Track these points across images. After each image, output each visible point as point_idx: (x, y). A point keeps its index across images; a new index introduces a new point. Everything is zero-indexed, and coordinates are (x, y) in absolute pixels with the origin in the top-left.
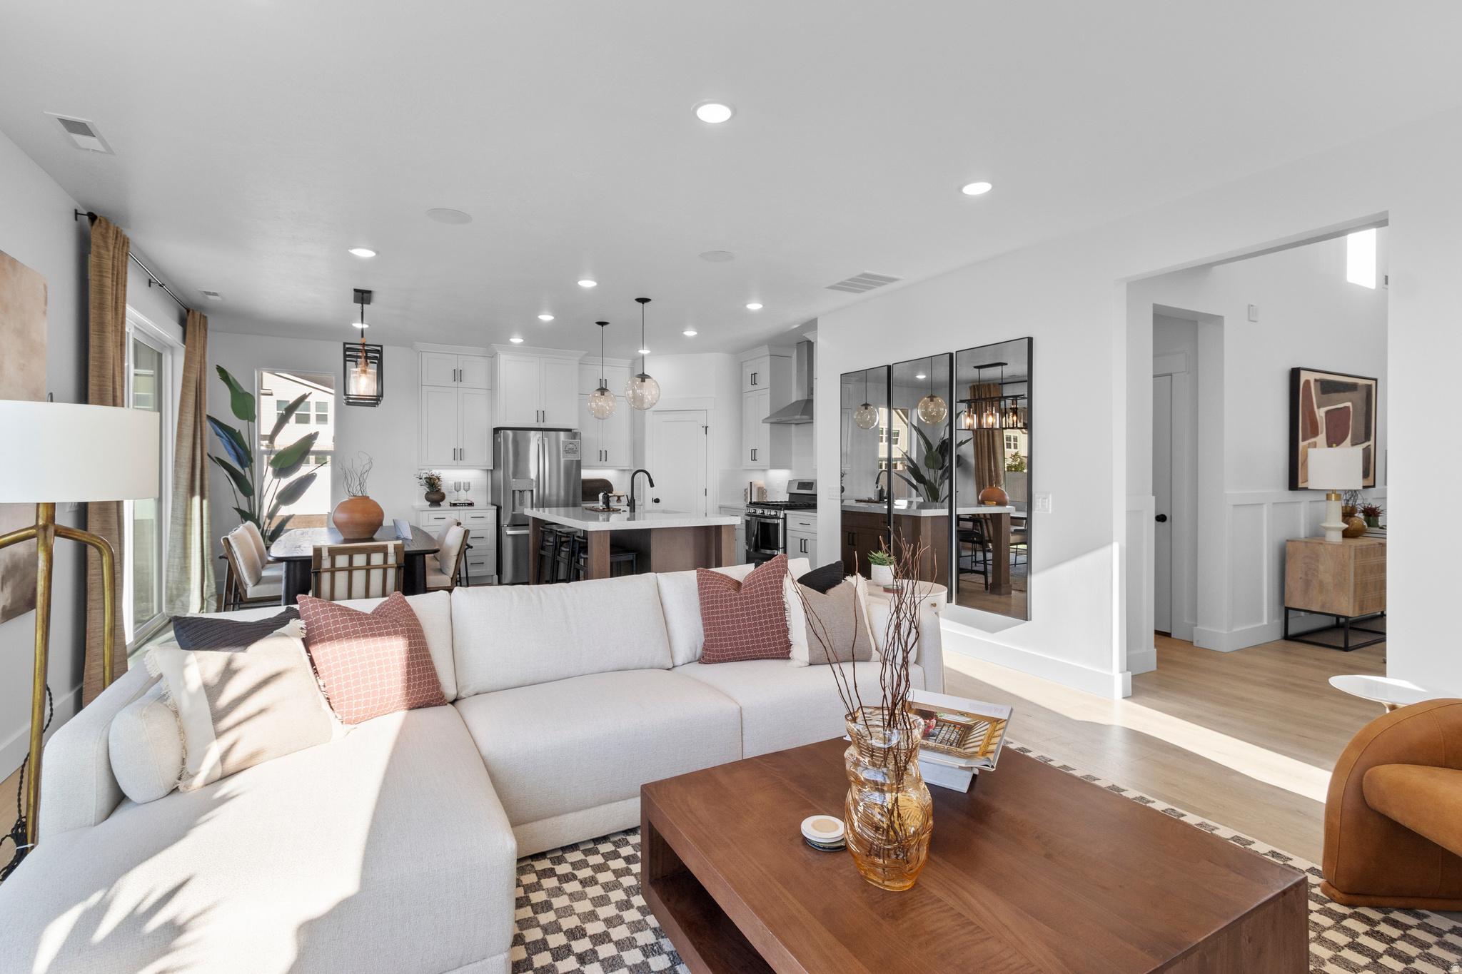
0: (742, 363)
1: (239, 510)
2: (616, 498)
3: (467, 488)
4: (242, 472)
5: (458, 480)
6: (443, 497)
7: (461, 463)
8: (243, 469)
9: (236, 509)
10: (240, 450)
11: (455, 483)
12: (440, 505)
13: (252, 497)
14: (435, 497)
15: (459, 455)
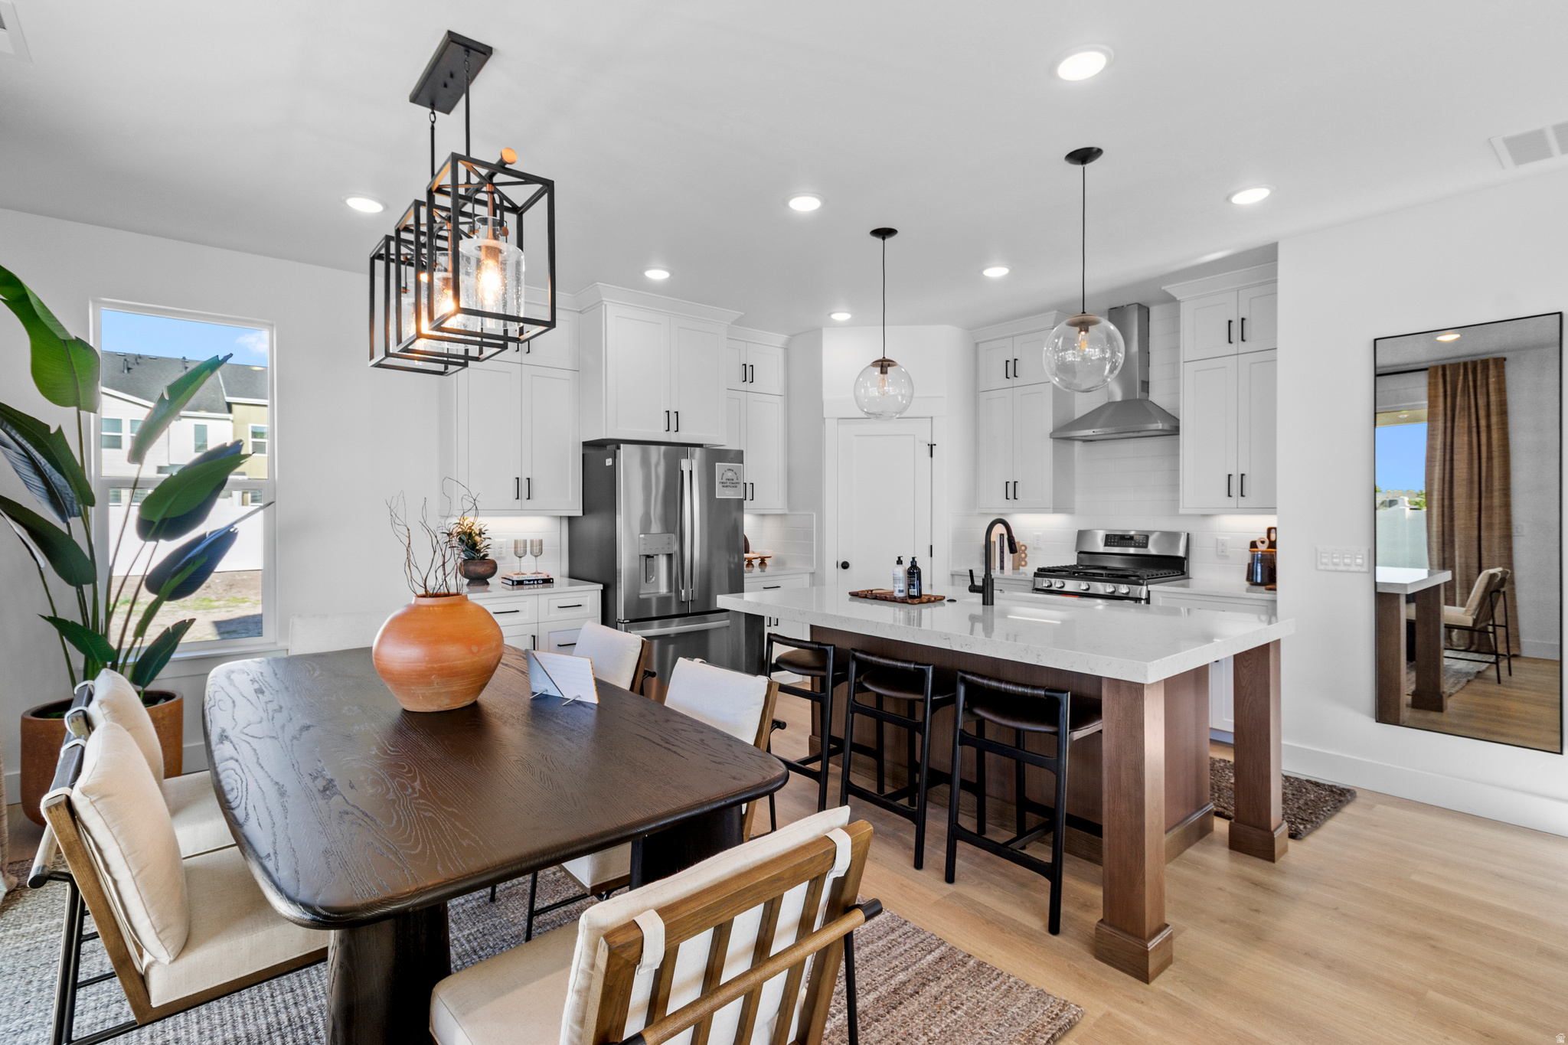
0: (977, 344)
1: (54, 620)
2: (759, 561)
3: (536, 550)
4: (63, 527)
5: (521, 537)
6: (493, 568)
7: (528, 504)
8: (65, 520)
9: (49, 619)
10: (56, 477)
11: (516, 542)
12: (488, 584)
13: (87, 589)
14: (480, 569)
15: (524, 489)
